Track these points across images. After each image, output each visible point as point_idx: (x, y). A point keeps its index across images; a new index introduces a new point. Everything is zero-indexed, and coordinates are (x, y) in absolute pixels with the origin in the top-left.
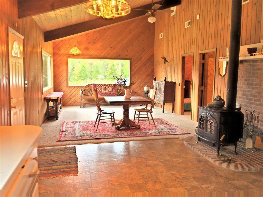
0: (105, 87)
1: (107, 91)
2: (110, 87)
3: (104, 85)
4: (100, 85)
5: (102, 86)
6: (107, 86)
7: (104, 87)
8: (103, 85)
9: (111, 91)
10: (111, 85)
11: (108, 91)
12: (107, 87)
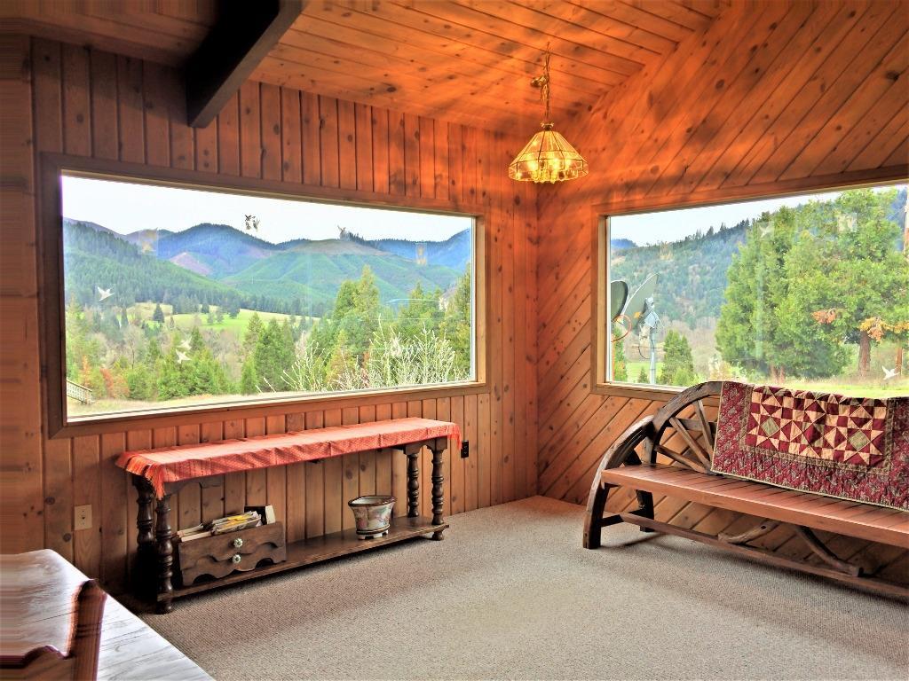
0: (813, 415)
1: (828, 454)
2: (861, 422)
3: (808, 403)
4: (771, 401)
5: (788, 402)
6: (833, 410)
7: (807, 419)
8: (799, 403)
9: (865, 457)
10: (871, 411)
11: (839, 456)
12: (832, 421)
